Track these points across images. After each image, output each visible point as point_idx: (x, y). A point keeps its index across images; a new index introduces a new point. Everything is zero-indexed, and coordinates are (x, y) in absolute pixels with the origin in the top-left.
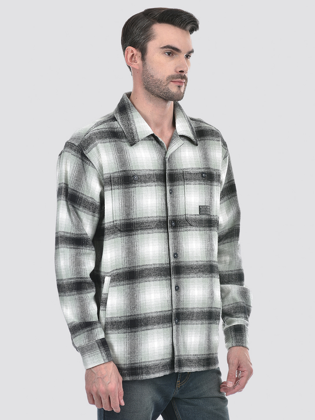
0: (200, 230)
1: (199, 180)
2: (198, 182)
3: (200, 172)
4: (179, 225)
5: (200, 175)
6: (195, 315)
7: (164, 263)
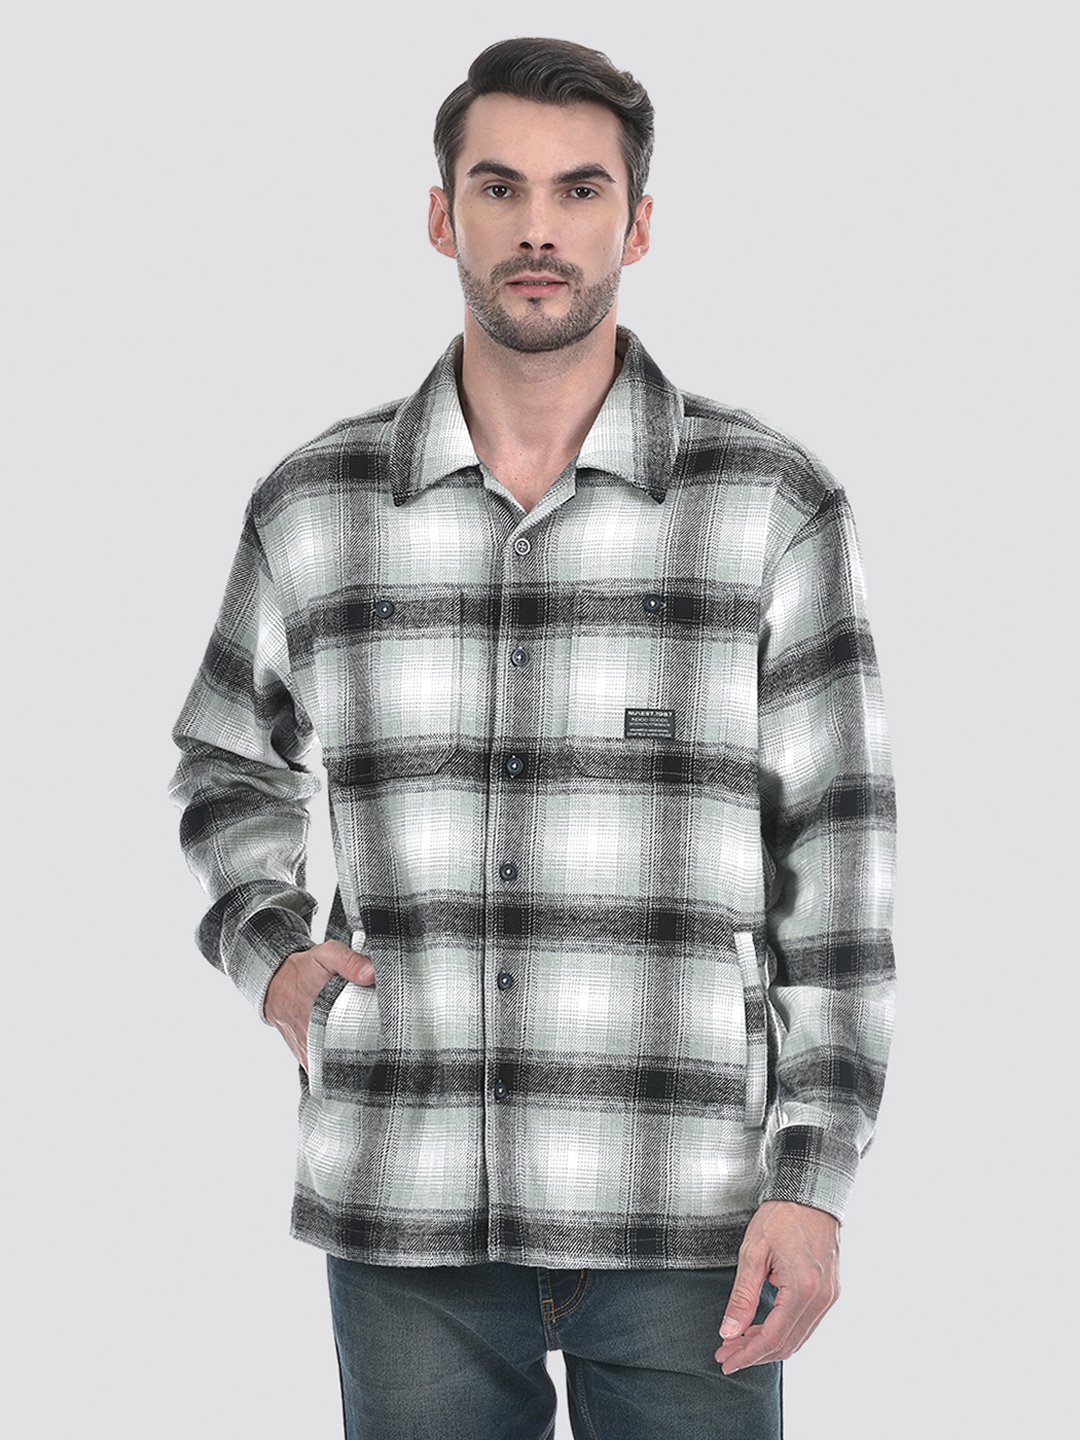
0: (622, 792)
1: (634, 621)
2: (625, 627)
3: (638, 596)
4: (539, 772)
5: (637, 605)
6: (576, 1078)
7: (467, 890)
